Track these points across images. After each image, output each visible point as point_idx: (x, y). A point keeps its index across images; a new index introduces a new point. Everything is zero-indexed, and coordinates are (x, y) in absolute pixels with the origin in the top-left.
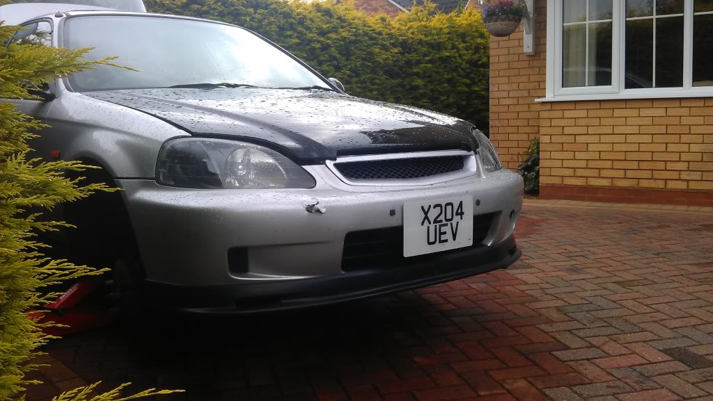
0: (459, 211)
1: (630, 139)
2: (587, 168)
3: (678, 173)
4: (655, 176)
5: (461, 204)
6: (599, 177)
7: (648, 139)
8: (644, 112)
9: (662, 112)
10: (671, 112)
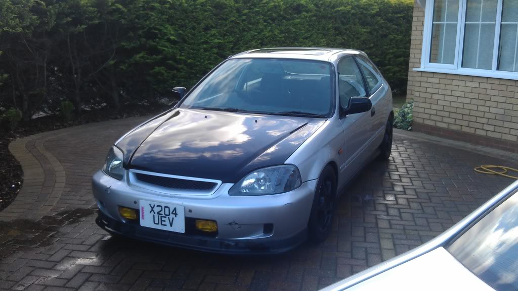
0: (174, 212)
1: (460, 100)
2: (436, 115)
3: (482, 125)
4: (471, 125)
5: (175, 209)
6: (442, 122)
7: (468, 101)
8: (468, 84)
9: (476, 85)
10: (482, 85)
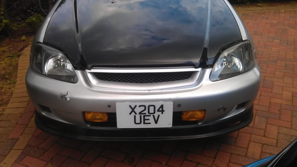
0: (161, 109)
5: (162, 106)
